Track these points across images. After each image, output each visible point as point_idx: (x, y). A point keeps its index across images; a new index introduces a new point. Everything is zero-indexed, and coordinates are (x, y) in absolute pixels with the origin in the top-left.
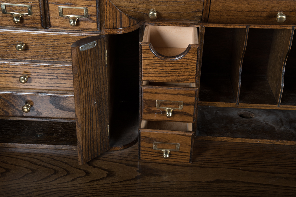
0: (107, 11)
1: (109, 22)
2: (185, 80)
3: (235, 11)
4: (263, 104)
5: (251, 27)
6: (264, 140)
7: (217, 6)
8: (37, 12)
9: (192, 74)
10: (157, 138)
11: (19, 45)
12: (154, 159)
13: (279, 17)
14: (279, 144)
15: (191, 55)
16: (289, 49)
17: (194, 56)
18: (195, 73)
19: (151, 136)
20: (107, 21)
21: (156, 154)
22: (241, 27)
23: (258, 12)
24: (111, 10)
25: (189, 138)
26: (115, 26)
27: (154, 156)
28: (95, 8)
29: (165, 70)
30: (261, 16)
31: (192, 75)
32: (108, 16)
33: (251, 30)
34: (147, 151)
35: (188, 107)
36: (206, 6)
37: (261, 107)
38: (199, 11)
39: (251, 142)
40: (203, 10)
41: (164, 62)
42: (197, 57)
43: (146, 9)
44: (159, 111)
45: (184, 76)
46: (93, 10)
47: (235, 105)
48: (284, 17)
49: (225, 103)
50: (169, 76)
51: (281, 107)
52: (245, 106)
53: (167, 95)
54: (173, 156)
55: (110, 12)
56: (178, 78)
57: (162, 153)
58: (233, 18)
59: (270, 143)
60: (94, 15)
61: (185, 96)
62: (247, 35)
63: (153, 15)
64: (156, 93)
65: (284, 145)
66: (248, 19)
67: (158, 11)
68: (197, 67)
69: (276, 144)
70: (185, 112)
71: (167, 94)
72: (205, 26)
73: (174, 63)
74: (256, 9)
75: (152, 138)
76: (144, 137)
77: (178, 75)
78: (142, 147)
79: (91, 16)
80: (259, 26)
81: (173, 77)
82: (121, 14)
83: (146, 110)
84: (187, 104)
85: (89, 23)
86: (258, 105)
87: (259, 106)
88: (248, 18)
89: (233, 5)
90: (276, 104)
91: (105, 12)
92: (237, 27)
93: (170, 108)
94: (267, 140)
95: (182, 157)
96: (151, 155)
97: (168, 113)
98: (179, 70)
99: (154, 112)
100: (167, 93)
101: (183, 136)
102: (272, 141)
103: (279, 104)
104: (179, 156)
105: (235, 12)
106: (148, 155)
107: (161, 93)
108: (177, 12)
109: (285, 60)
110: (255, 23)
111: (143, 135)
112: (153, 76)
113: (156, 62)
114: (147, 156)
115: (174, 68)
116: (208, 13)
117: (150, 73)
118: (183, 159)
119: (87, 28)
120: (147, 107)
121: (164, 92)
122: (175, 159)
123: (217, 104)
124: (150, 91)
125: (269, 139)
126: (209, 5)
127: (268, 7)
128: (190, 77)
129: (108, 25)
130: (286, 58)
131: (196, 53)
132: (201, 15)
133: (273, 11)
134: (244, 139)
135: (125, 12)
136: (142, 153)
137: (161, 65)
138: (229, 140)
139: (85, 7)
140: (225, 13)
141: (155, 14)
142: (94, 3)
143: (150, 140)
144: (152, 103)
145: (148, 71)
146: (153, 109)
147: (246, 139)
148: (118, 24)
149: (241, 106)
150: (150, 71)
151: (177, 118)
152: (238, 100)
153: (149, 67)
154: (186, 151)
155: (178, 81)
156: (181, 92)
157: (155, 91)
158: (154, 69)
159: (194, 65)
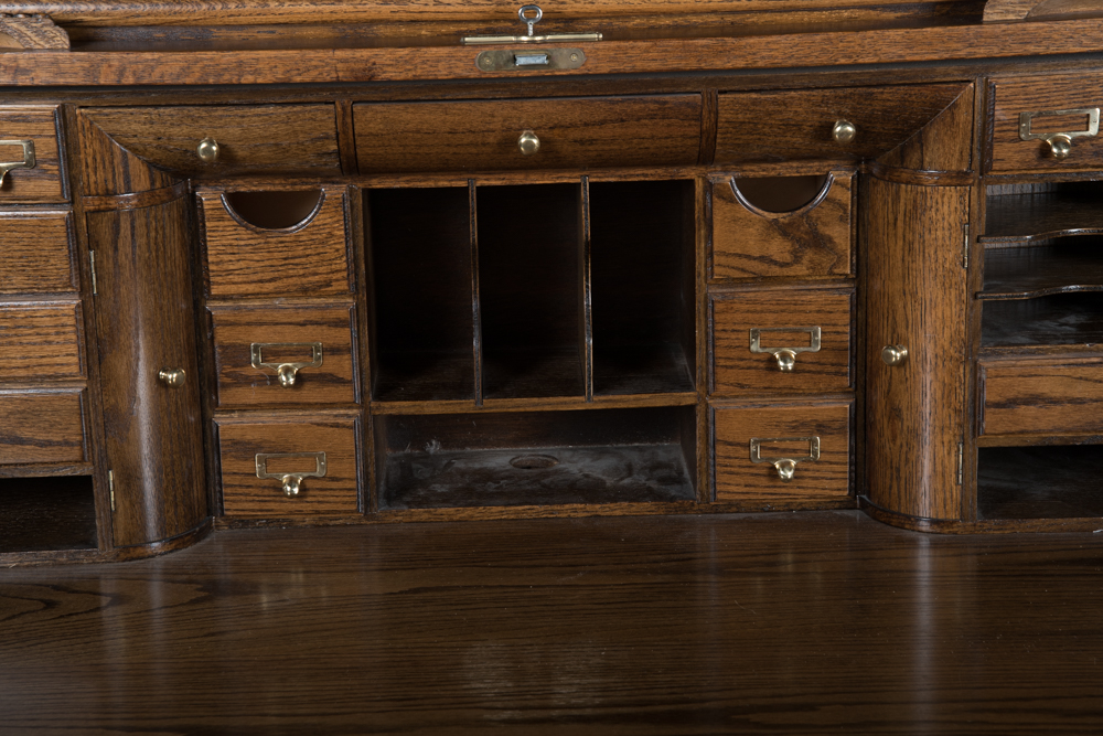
0: (85, 147)
1: (92, 179)
2: (321, 286)
3: (418, 132)
4: (548, 396)
6: (567, 506)
7: (370, 122)
9: (338, 267)
10: (265, 441)
12: (261, 510)
15: (328, 216)
17: (335, 219)
18: (344, 266)
19: (248, 437)
20: (88, 176)
21: (266, 492)
22: (455, 184)
23: (474, 132)
24: (97, 146)
25: (346, 431)
26: (110, 187)
27: (261, 498)
28: (53, 140)
29: (267, 263)
30: (484, 144)
31: (337, 271)
32: (90, 160)
33: (480, 190)
34: (240, 486)
35: (336, 357)
36: (344, 124)
37: (544, 404)
38: (327, 137)
39: (534, 516)
40: (337, 134)
41: (263, 241)
42: (345, 220)
43: (190, 138)
44: (262, 376)
45: (316, 274)
46: (48, 146)
47: (472, 405)
49: (444, 402)
50: (280, 279)
51: (596, 402)
52: (502, 407)
53: (278, 328)
54: (311, 493)
55: (94, 151)
56: (304, 280)
57: (279, 488)
58: (418, 154)
59: (585, 514)
60: (51, 160)
61: (324, 327)
63: (207, 150)
64: (249, 324)
65: (624, 516)
66: (455, 153)
67: (224, 143)
68: (347, 247)
70: (331, 375)
71: (277, 324)
72: (361, 186)
73: (287, 239)
74: (468, 126)
75: (249, 443)
76: (230, 443)
77: (301, 272)
78: (225, 474)
79: (45, 162)
81: (291, 281)
82: (124, 154)
83: (227, 375)
84: (334, 351)
85: (38, 183)
86: (535, 400)
87: (537, 405)
88: (455, 150)
89: (409, 117)
90: (582, 394)
91: (82, 152)
92: (443, 183)
93: (290, 364)
94: (575, 506)
95: (337, 493)
96: (251, 498)
97: (284, 378)
98: (304, 260)
99: (248, 381)
100: (279, 320)
101: (332, 426)
102: (589, 507)
103: (589, 393)
104: (328, 493)
105: (419, 136)
106: (243, 498)
107: (261, 324)
108: (272, 142)
109: (587, 271)
111: (227, 437)
112: (240, 280)
113: (242, 243)
114: (240, 501)
115: (290, 254)
116: (351, 141)
117: (229, 272)
119: (33, 194)
120: (228, 369)
121: (270, 319)
122: (319, 502)
123: (422, 407)
124: (232, 319)
125: (581, 503)
126: (349, 120)
127: (495, 119)
128: (335, 276)
129: (92, 186)
130: (587, 263)
131: (339, 209)
132: (335, 147)
134: (513, 508)
135: (135, 151)
136: (226, 495)
137: (255, 250)
138: (472, 517)
139: (27, 138)
140: (395, 139)
141: (214, 148)
142: (49, 129)
143: (246, 449)
144: (240, 354)
145: (225, 267)
146: (245, 371)
147: (520, 508)
148: (120, 182)
149: (491, 408)
150: (232, 267)
151: (310, 393)
152: (478, 391)
153: (226, 258)
154: (346, 476)
155: (305, 291)
156: (315, 315)
157: (247, 319)
158: (238, 261)
159: (338, 243)
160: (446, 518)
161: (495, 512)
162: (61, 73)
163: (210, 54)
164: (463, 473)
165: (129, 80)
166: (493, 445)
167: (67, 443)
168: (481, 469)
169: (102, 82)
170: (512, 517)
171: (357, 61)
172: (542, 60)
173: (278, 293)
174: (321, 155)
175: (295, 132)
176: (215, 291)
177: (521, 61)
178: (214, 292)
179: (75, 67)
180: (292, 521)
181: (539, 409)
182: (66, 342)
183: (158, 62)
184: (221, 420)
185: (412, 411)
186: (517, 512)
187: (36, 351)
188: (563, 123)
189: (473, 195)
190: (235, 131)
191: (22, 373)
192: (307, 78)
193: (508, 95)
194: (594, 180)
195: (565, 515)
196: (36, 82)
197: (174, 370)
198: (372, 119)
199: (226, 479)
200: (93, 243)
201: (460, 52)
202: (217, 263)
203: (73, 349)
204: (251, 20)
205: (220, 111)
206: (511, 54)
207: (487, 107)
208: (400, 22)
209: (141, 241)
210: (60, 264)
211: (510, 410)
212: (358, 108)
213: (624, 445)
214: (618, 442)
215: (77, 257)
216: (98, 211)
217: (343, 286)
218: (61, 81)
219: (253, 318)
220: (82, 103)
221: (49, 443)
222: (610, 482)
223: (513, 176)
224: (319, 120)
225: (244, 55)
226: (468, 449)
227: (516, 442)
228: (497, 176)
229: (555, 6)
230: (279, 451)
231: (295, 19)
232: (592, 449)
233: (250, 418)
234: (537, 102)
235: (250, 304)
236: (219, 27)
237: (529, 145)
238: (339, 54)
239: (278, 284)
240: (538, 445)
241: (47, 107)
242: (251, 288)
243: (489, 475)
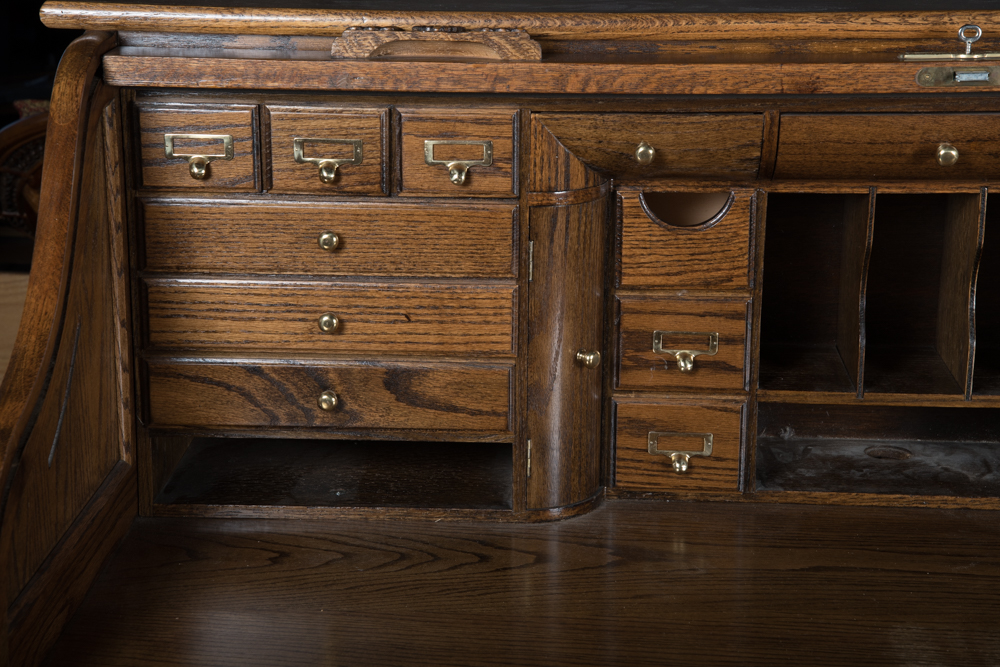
0: (536, 148)
1: (538, 177)
2: (722, 281)
3: (839, 142)
4: (927, 393)
5: (880, 191)
6: (938, 498)
7: (795, 131)
8: (374, 156)
9: (740, 264)
10: (658, 420)
11: (325, 236)
12: (649, 484)
13: (942, 152)
14: (979, 507)
15: (735, 216)
16: (980, 244)
17: (742, 220)
18: (746, 263)
19: (643, 416)
20: (535, 174)
21: (655, 467)
22: (857, 191)
23: (893, 143)
24: (545, 147)
25: (734, 415)
26: (553, 185)
27: (650, 473)
28: (509, 141)
29: (676, 258)
30: (900, 155)
31: (739, 268)
32: (538, 160)
33: (880, 197)
34: (632, 460)
35: (731, 347)
36: (771, 132)
37: (923, 401)
38: (753, 145)
39: (904, 504)
40: (763, 142)
41: (673, 238)
42: (751, 221)
43: (628, 142)
44: (661, 360)
45: (720, 270)
46: (504, 146)
47: (854, 398)
48: (954, 153)
49: (827, 393)
50: (686, 272)
51: (975, 401)
52: (882, 400)
53: (680, 318)
54: (696, 470)
55: (543, 152)
56: (708, 275)
58: (835, 162)
59: (955, 506)
60: (506, 159)
61: (722, 319)
62: (872, 209)
63: (644, 154)
64: (653, 313)
65: (994, 510)
66: (870, 163)
67: (657, 147)
68: (750, 246)
69: (972, 507)
70: (724, 363)
71: (679, 314)
72: (768, 190)
73: (696, 237)
74: (888, 137)
75: (644, 421)
76: (626, 420)
77: (706, 268)
78: (620, 448)
79: (500, 161)
80: (900, 188)
81: (695, 275)
82: (567, 156)
83: (629, 359)
84: (728, 341)
85: (493, 179)
86: (915, 396)
87: (917, 400)
88: (871, 159)
89: (833, 127)
90: (962, 392)
91: (532, 152)
92: (846, 189)
93: (687, 352)
94: (946, 497)
95: (720, 472)
96: (641, 472)
97: (682, 364)
98: (709, 256)
99: (647, 365)
100: (681, 311)
101: (720, 410)
102: (959, 499)
103: (968, 392)
104: (712, 471)
105: (839, 145)
106: (633, 471)
107: (664, 313)
108: (701, 147)
109: (974, 277)
110: (888, 178)
111: (624, 415)
112: (649, 272)
113: (654, 239)
114: (631, 474)
115: (697, 251)
116: (774, 149)
117: (640, 265)
118: (721, 478)
119: (487, 189)
120: (631, 353)
121: (673, 309)
122: (703, 479)
123: (806, 397)
124: (638, 308)
125: (952, 496)
126: (776, 129)
127: (915, 132)
128: (736, 273)
129: (538, 183)
130: (975, 269)
131: (746, 211)
132: (759, 154)
133: (927, 141)
134: (885, 496)
135: (577, 153)
136: (619, 467)
137: (666, 245)
138: (844, 501)
139: (487, 139)
140: (816, 148)
141: (651, 152)
142: (507, 130)
143: (640, 427)
144: (644, 339)
145: (637, 260)
146: (646, 356)
147: (892, 496)
148: (561, 180)
149: (871, 401)
150: (642, 260)
151: (705, 380)
152: (861, 385)
153: (638, 252)
154: (729, 456)
155: (707, 285)
156: (714, 307)
157: (651, 308)
158: (650, 255)
159: (742, 243)
160: (819, 501)
161: (868, 498)
162: (535, 82)
163: (667, 67)
164: (824, 460)
165: (592, 89)
166: (844, 435)
167: (495, 413)
168: (839, 457)
169: (569, 90)
170: (884, 504)
171: (803, 75)
172: (983, 77)
173: (682, 286)
174: (743, 161)
175: (724, 138)
176: (626, 281)
177: (962, 77)
178: (624, 282)
179: (547, 76)
180: (674, 496)
181: (917, 404)
182: (502, 323)
183: (621, 73)
184: (619, 399)
185: (795, 400)
186: (889, 501)
187: (475, 330)
188: (981, 137)
189: (873, 201)
190: (669, 137)
191: (462, 348)
192: (753, 90)
193: (931, 109)
194: (994, 191)
195: (935, 506)
196: (512, 90)
197: (590, 352)
198: (798, 129)
199: (620, 453)
200: (533, 235)
201: (902, 69)
202: (630, 257)
203: (508, 329)
204: (698, 35)
205: (658, 119)
206: (952, 71)
207: (909, 120)
208: (836, 39)
209: (573, 234)
210: (504, 252)
211: (890, 404)
212: (785, 118)
213: (972, 442)
214: (966, 438)
215: (519, 246)
216: (540, 206)
217: (744, 281)
218: (533, 89)
219: (657, 307)
220: (537, 108)
221: (480, 413)
222: (972, 476)
223: (913, 185)
224: (749, 129)
225: (698, 68)
226: (820, 437)
227: (866, 433)
228: (898, 185)
229: (990, 26)
230: (672, 431)
231: (738, 35)
232: (941, 444)
233: (646, 399)
234: (958, 117)
235: (655, 294)
236: (666, 42)
237: (947, 157)
238: (787, 68)
239: (683, 277)
240: (887, 437)
241: (507, 112)
242: (658, 280)
243: (849, 463)
